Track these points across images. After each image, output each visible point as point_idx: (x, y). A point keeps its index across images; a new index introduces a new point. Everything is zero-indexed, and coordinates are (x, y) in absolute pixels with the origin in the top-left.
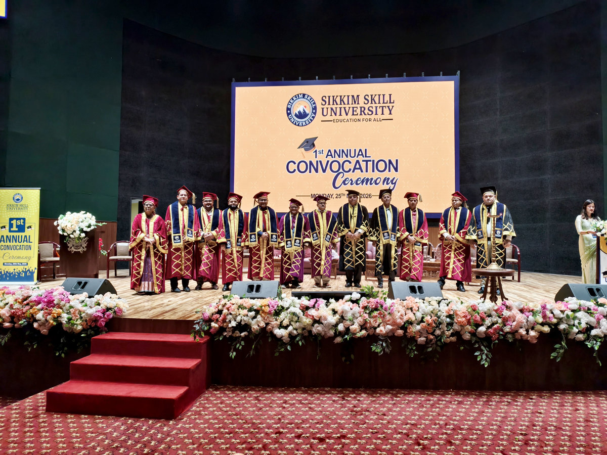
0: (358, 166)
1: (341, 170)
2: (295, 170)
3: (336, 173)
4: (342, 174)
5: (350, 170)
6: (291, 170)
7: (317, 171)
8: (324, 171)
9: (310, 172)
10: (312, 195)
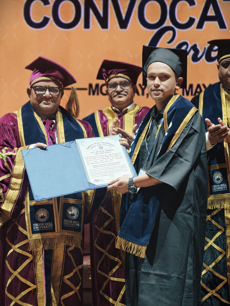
0: (211, 12)
1: (168, 23)
2: (46, 21)
3: (156, 31)
4: (171, 32)
5: (192, 21)
6: (36, 19)
7: (104, 23)
8: (123, 24)
9: (87, 25)
10: (91, 86)
